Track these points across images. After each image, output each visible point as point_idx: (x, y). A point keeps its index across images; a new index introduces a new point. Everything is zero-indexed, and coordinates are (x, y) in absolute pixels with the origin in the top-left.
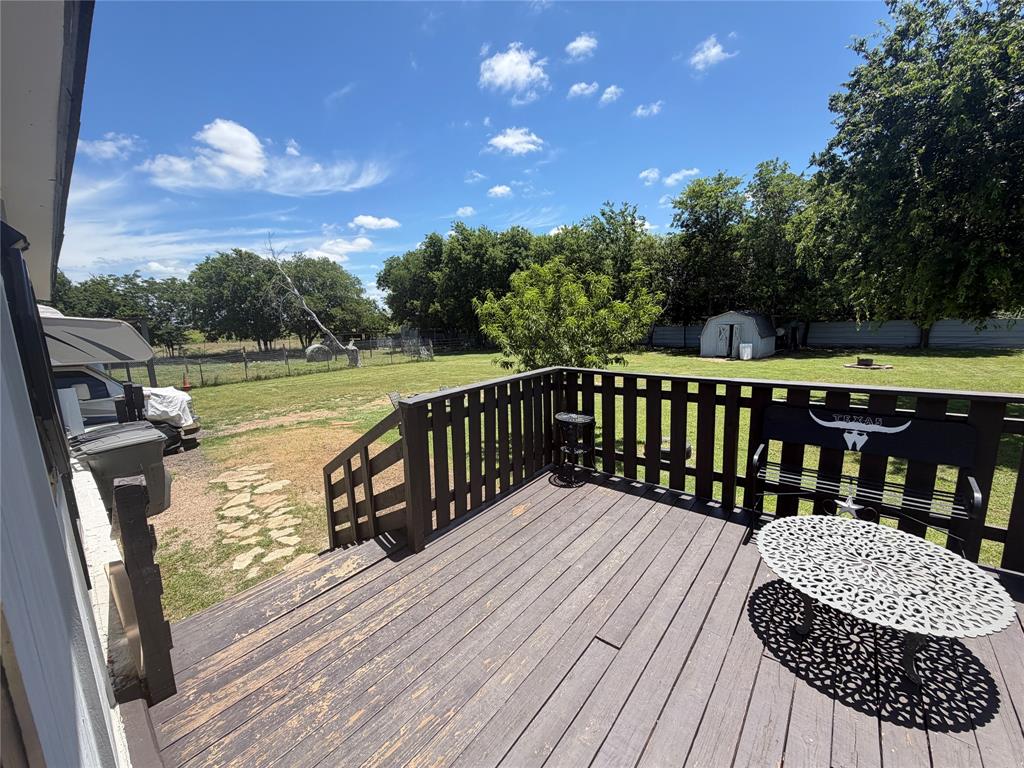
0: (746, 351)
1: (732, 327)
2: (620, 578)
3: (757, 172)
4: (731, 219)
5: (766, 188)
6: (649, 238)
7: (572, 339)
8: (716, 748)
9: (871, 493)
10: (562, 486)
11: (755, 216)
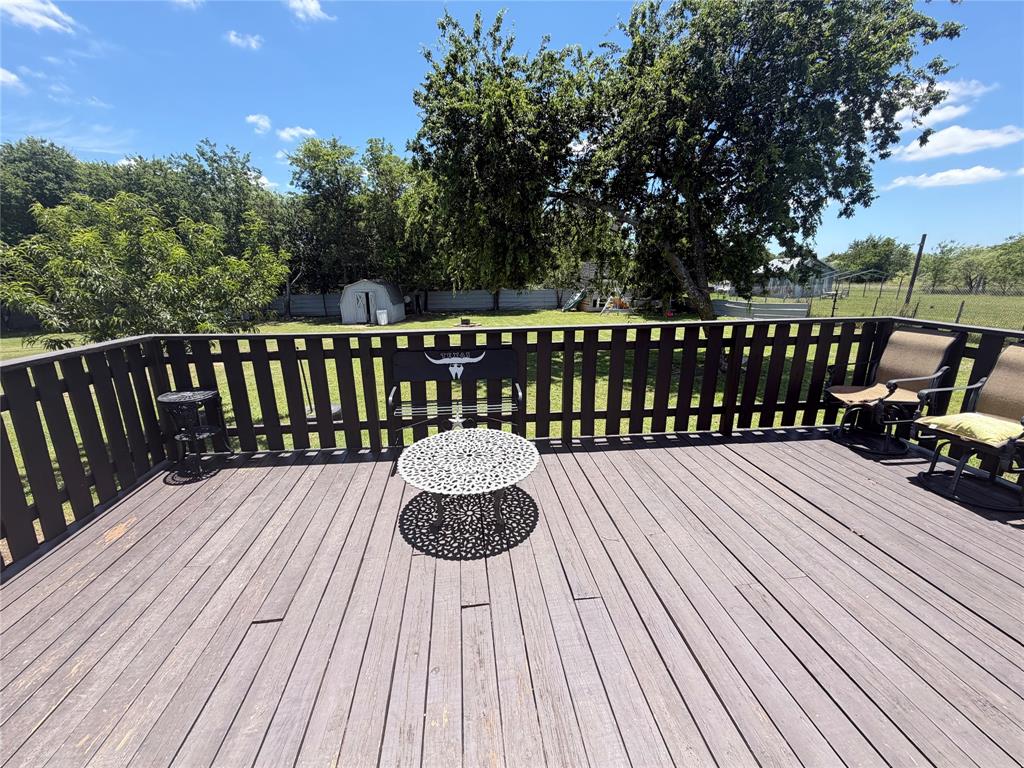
0: (383, 317)
1: (367, 294)
2: (276, 551)
3: (368, 146)
4: (351, 189)
5: (378, 164)
6: (267, 194)
7: (172, 302)
8: (383, 646)
9: (470, 408)
10: (186, 483)
11: (373, 189)
